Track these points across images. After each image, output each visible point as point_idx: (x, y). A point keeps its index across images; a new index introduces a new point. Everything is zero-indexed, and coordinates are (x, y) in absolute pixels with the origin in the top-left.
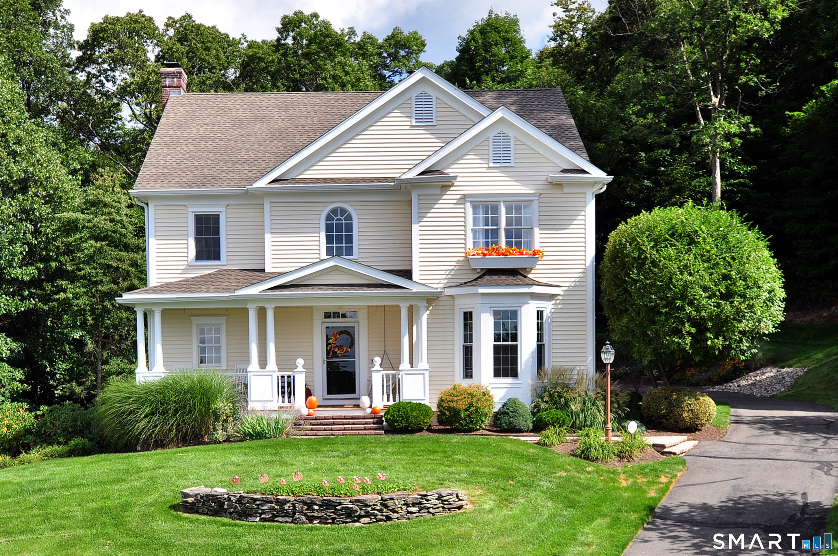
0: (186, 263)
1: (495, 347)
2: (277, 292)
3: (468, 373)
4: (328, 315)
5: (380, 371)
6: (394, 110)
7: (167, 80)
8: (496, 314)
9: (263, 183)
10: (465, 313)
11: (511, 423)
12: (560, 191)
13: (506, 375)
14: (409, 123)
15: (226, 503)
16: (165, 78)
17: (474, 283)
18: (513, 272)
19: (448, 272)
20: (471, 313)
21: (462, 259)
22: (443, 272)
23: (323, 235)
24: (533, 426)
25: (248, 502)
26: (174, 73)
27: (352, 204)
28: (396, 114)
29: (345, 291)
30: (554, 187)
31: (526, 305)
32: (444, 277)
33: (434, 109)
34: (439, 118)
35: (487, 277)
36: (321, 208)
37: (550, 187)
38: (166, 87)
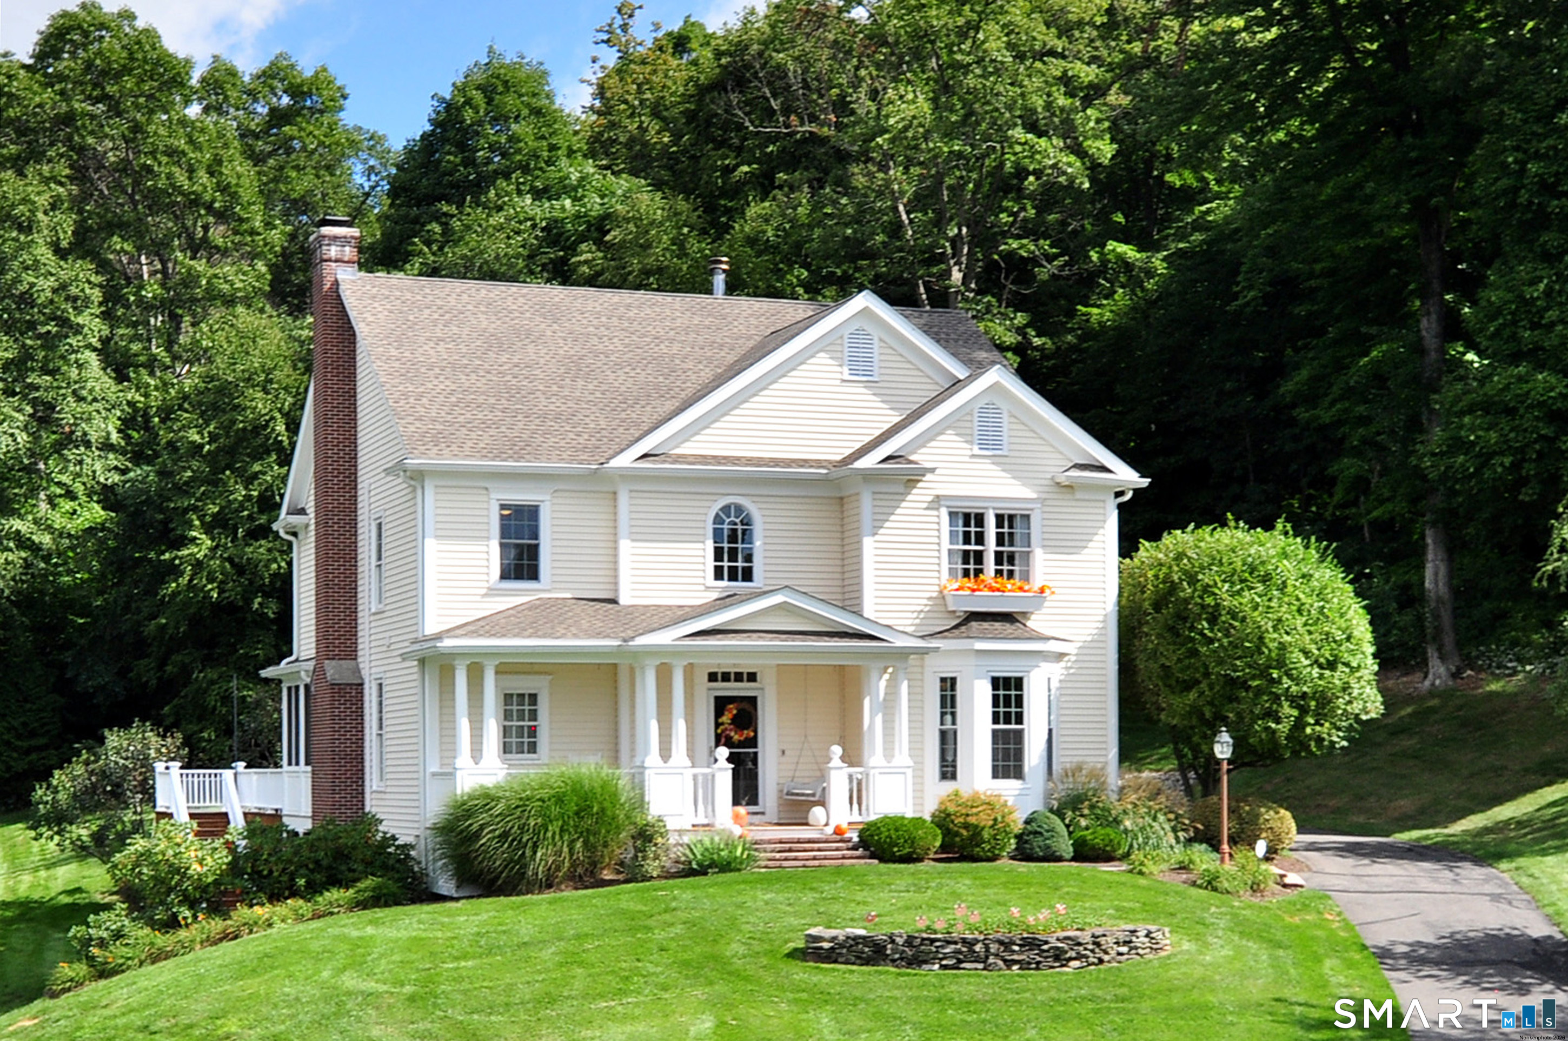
0: (487, 585)
1: (995, 733)
2: (699, 642)
3: (948, 771)
4: (712, 677)
5: (841, 768)
6: (818, 352)
7: (333, 248)
8: (996, 683)
9: (625, 460)
10: (943, 680)
11: (1048, 847)
12: (1068, 496)
13: (1006, 776)
14: (839, 376)
15: (889, 946)
16: (329, 245)
17: (956, 632)
18: (1008, 617)
19: (915, 615)
20: (953, 680)
21: (935, 595)
22: (909, 615)
23: (710, 546)
24: (1075, 851)
25: (921, 944)
26: (345, 237)
27: (755, 499)
28: (822, 358)
29: (798, 643)
30: (1064, 490)
31: (1037, 669)
32: (910, 622)
33: (876, 355)
34: (883, 371)
35: (974, 624)
36: (707, 504)
37: (1055, 489)
38: (330, 260)
